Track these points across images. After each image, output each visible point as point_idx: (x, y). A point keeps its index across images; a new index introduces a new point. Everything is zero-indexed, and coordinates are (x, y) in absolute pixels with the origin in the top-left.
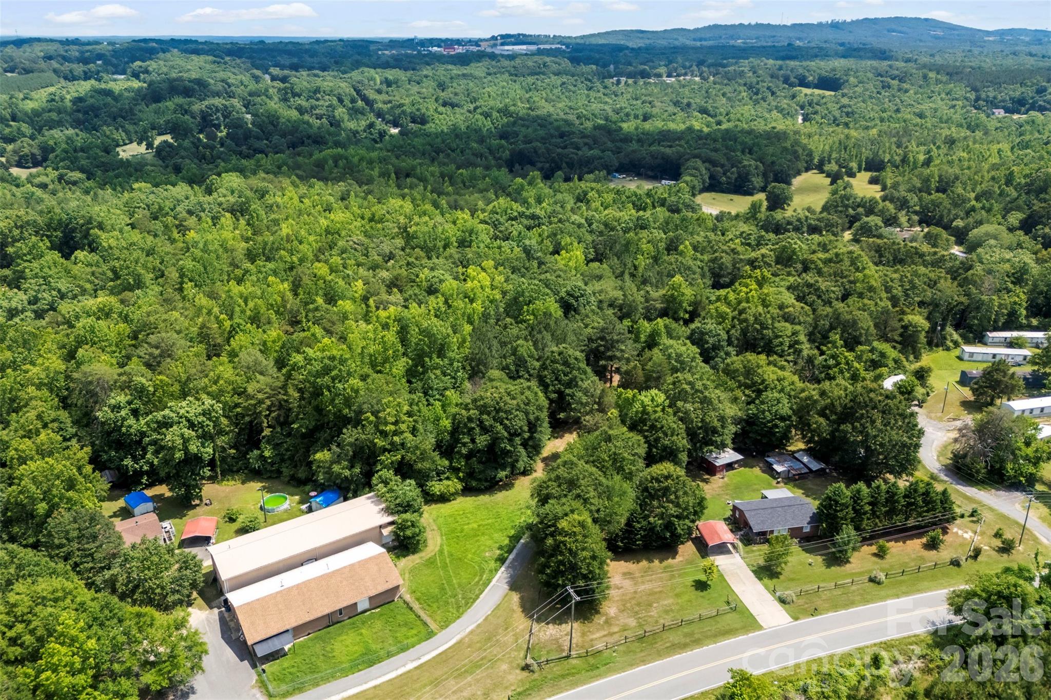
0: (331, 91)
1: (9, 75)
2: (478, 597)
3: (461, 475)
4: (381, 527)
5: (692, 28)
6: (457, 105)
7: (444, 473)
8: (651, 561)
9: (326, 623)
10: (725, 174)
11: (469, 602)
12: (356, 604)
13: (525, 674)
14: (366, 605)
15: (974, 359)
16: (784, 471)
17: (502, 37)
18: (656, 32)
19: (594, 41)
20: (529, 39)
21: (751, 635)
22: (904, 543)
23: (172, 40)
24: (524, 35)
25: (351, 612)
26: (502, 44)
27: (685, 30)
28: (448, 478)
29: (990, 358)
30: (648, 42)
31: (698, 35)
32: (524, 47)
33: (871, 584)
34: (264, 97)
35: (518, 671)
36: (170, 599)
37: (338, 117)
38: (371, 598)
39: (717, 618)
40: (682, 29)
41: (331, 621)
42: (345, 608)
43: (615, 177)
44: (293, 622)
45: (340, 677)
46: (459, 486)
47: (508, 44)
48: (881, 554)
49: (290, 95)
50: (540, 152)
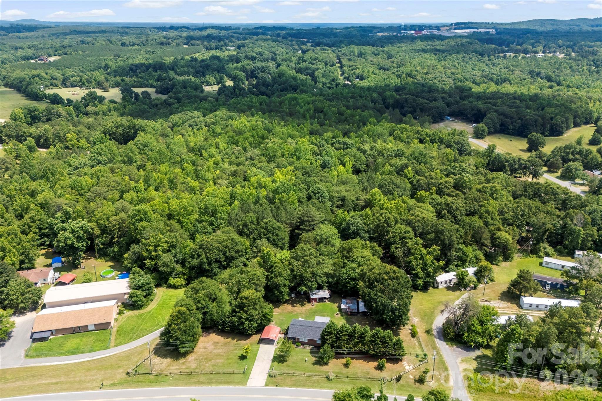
0: (322, 59)
1: (185, 46)
2: (143, 336)
3: (185, 277)
4: (125, 294)
5: (592, 18)
6: (388, 70)
7: (179, 274)
8: (233, 339)
9: (72, 331)
10: (512, 123)
11: (139, 337)
12: (87, 326)
13: (126, 376)
14: (93, 328)
15: (549, 266)
16: (344, 309)
17: (456, 24)
18: (565, 21)
19: (517, 27)
20: (474, 26)
21: (237, 387)
22: (368, 362)
23: (274, 27)
24: (472, 23)
25: (83, 329)
26: (455, 29)
27: (587, 19)
28: (180, 278)
29: (560, 268)
30: (555, 27)
31: (597, 23)
32: (468, 31)
33: (326, 379)
34: (288, 62)
35: (124, 374)
36: (21, 305)
37: (316, 75)
38: (95, 325)
39: (232, 375)
40: (585, 19)
41: (75, 331)
42: (82, 327)
43: (448, 119)
44: (54, 327)
45: (57, 356)
46: (183, 283)
47: (459, 29)
48: (346, 365)
49: (301, 61)
50: (409, 101)
